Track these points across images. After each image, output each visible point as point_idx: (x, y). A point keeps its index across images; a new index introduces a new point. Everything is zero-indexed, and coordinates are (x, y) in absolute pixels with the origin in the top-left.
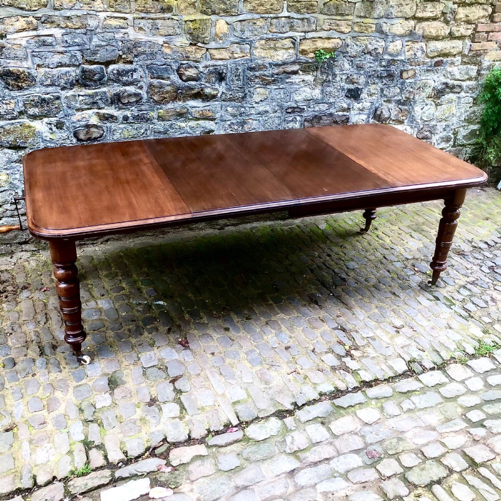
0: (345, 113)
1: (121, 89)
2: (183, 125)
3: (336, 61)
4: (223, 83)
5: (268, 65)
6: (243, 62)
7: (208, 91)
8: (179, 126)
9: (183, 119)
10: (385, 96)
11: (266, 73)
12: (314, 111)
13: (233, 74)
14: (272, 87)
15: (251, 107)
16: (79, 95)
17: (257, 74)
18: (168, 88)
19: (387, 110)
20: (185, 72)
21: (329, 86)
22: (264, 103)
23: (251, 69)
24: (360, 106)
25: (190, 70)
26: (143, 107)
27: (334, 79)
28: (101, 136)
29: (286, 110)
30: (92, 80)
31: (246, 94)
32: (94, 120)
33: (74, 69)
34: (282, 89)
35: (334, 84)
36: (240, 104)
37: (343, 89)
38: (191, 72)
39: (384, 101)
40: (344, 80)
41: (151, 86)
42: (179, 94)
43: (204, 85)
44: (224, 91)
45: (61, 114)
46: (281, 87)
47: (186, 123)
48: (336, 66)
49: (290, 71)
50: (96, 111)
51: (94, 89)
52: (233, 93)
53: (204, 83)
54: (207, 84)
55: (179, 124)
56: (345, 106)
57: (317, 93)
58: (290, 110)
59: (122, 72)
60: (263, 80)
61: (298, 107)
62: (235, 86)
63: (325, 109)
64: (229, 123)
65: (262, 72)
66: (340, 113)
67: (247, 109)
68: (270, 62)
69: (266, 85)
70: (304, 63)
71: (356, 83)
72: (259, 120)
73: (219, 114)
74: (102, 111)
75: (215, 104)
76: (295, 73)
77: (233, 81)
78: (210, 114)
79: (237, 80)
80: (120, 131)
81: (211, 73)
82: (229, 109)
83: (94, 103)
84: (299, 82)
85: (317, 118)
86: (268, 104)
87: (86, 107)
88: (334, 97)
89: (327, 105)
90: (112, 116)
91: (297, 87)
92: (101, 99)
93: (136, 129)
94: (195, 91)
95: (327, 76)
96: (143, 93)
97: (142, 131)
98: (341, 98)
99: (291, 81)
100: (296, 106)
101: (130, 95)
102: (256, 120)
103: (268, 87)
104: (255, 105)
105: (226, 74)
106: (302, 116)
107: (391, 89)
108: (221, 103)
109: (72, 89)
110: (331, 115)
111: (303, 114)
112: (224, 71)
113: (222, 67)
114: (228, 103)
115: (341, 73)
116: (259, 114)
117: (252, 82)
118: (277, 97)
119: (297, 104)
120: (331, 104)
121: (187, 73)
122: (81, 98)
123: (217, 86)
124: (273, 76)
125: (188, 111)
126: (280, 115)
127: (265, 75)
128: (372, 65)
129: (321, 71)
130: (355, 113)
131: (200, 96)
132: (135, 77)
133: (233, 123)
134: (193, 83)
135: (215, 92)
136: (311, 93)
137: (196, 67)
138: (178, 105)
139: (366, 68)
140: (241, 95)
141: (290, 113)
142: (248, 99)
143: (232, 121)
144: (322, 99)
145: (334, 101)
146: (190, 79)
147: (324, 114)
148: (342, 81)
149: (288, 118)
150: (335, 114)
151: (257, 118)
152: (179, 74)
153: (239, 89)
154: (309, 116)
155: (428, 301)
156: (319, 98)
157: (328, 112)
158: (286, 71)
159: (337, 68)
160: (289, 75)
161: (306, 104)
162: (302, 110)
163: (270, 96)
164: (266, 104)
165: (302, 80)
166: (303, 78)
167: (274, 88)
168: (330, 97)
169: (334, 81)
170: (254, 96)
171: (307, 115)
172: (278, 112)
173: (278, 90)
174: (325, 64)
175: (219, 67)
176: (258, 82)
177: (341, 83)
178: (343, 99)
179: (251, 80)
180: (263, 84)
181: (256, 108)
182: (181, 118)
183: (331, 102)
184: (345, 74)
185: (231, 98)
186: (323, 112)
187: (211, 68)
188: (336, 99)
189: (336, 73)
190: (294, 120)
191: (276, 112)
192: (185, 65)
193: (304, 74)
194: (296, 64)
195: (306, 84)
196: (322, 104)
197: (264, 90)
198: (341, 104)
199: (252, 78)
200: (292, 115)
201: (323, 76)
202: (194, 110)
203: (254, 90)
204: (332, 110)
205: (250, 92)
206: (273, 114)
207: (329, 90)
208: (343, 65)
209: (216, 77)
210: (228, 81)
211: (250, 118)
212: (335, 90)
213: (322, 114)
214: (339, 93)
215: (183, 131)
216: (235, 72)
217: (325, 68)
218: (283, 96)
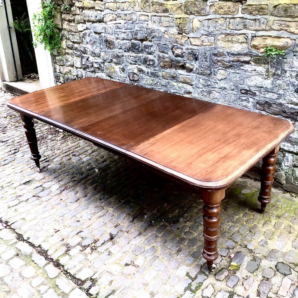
0: (296, 107)
1: (147, 56)
2: (175, 84)
3: (285, 58)
4: (197, 62)
5: (226, 54)
6: (209, 49)
7: (188, 65)
9: (175, 80)
11: (225, 59)
12: (265, 97)
13: (203, 56)
14: (231, 71)
15: (216, 83)
16: (131, 56)
17: (219, 59)
18: (167, 60)
20: (175, 51)
21: (279, 79)
22: (224, 82)
23: (215, 55)
25: (178, 50)
26: (156, 69)
27: (283, 74)
28: (138, 80)
29: (241, 90)
30: (135, 49)
31: (211, 72)
32: (136, 71)
33: (129, 42)
35: (283, 78)
36: (208, 78)
37: (294, 85)
38: (178, 52)
40: (295, 77)
41: (159, 57)
42: (173, 64)
43: (186, 61)
44: (198, 67)
45: (124, 65)
46: (237, 72)
47: (178, 84)
48: (286, 63)
49: (243, 60)
50: (137, 66)
51: (137, 54)
52: (203, 70)
53: (185, 60)
54: (188, 61)
55: (173, 83)
56: (295, 100)
57: (268, 83)
58: (243, 92)
59: (146, 46)
60: (223, 64)
61: (250, 91)
62: (204, 65)
63: (274, 98)
64: (201, 90)
65: (222, 58)
66: (290, 106)
67: (212, 83)
68: (228, 51)
69: (226, 68)
70: (255, 56)
72: (220, 93)
73: (195, 82)
74: (139, 67)
75: (192, 75)
76: (248, 63)
77: (202, 61)
78: (189, 81)
79: (205, 61)
80: (146, 80)
81: (189, 53)
82: (201, 80)
83: (136, 61)
85: (268, 104)
86: (227, 83)
87: (133, 63)
88: (283, 90)
89: (277, 96)
90: (142, 71)
91: (250, 74)
92: (138, 60)
93: (153, 80)
94: (181, 64)
95: (276, 70)
96: (156, 60)
97: (155, 82)
98: (291, 92)
99: (245, 68)
100: (248, 89)
101: (150, 60)
102: (218, 92)
103: (227, 70)
104: (218, 81)
105: (198, 56)
106: (254, 98)
108: (196, 75)
109: (129, 52)
110: (281, 104)
111: (255, 97)
112: (197, 54)
113: (196, 51)
114: (201, 76)
115: (290, 69)
116: (220, 88)
117: (216, 65)
118: (234, 79)
119: (250, 88)
120: (280, 96)
121: (176, 52)
122: (132, 57)
123: (193, 63)
124: (229, 63)
125: (176, 76)
126: (236, 93)
127: (224, 61)
129: (271, 65)
131: (183, 67)
132: (151, 50)
133: (203, 91)
134: (179, 58)
135: (192, 67)
136: (261, 82)
137: (181, 49)
138: (172, 71)
140: (209, 72)
141: (243, 93)
142: (213, 76)
143: (203, 89)
144: (272, 89)
145: (283, 93)
146: (177, 56)
147: (274, 102)
148: (291, 77)
149: (242, 97)
150: (284, 105)
151: (219, 92)
152: (172, 52)
153: (207, 68)
154: (260, 100)
155: (185, 274)
156: (269, 88)
157: (278, 102)
158: (239, 60)
159: (287, 64)
160: (243, 64)
161: (258, 90)
162: (254, 94)
163: (229, 77)
164: (226, 82)
165: (254, 69)
166: (255, 68)
167: (232, 72)
168: (280, 89)
169: (283, 75)
170: (217, 75)
171: (259, 99)
172: (235, 90)
173: (235, 74)
174: (274, 60)
175: (194, 50)
176: (220, 65)
177: (290, 79)
178: (292, 94)
179: (215, 63)
180: (223, 67)
181: (219, 84)
182: (174, 79)
183: (280, 93)
184: (295, 71)
185: (202, 73)
186: (273, 101)
187: (190, 51)
188: (286, 92)
189: (285, 69)
190: (247, 100)
191: (233, 90)
192: (176, 47)
193: (255, 65)
194: (248, 55)
195: (257, 74)
196: (272, 93)
197: (225, 72)
198: (290, 98)
199: (216, 62)
200: (246, 96)
201: (273, 69)
202: (180, 76)
203: (217, 71)
204: (282, 101)
205: (214, 71)
206: (231, 91)
207: (278, 83)
208: (292, 62)
209: (193, 57)
210: (200, 61)
211: (214, 90)
212: (284, 84)
213: (272, 102)
214: (288, 87)
215: (174, 88)
216: (204, 55)
217: (274, 63)
218: (238, 79)
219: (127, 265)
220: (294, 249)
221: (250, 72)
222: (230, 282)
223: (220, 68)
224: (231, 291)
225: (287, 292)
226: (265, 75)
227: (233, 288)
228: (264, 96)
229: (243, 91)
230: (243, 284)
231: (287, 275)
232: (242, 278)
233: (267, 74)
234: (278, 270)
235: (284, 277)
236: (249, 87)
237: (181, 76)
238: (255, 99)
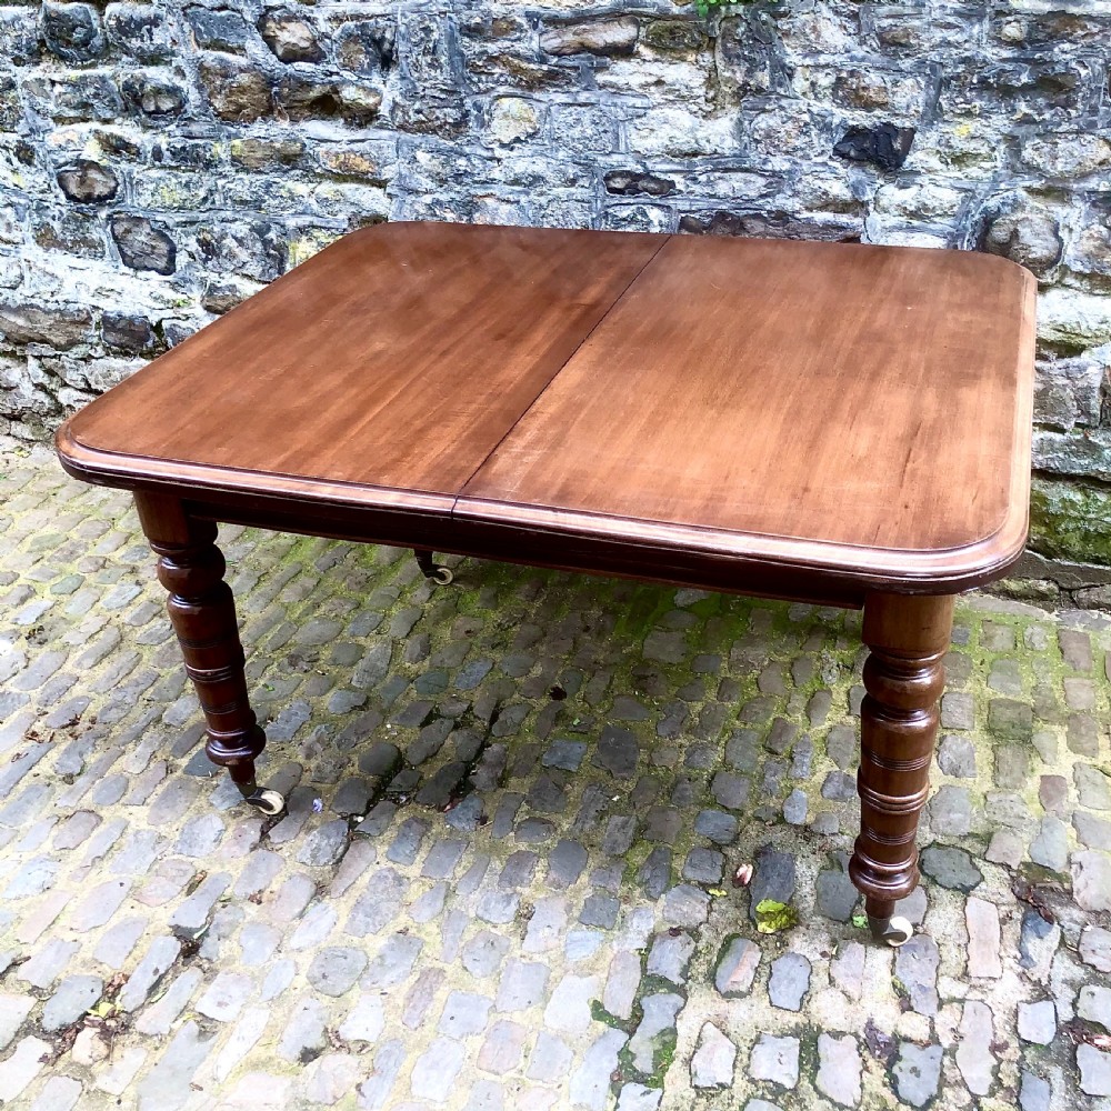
0: (844, 219)
1: (137, 72)
2: (302, 189)
3: (784, 15)
4: (393, 76)
5: (523, 21)
6: (444, 9)
7: (349, 94)
8: (289, 191)
9: (298, 172)
10: (1031, 169)
11: (520, 47)
12: (711, 196)
13: (416, 45)
14: (552, 96)
15: (491, 159)
16: (53, 83)
17: (492, 48)
18: (244, 79)
19: (1046, 228)
20: (278, 33)
21: (764, 111)
22: (527, 149)
23: (473, 32)
24: (909, 197)
25: (292, 26)
26: (194, 128)
27: (781, 85)
28: (112, 195)
29: (607, 178)
30: (69, 43)
31: (466, 114)
32: (92, 152)
33: (31, 11)
34: (585, 105)
35: (784, 102)
36: (452, 144)
37: (826, 128)
38: (294, 35)
39: (1030, 190)
40: (828, 92)
41: (202, 70)
42: (276, 98)
43: (337, 74)
44: (398, 99)
45: (22, 128)
46: (583, 97)
47: (311, 186)
48: (786, 34)
49: (601, 43)
50: (96, 125)
51: (84, 67)
52: (424, 107)
53: (335, 69)
54: (347, 75)
55: (290, 184)
56: (838, 190)
57: (719, 133)
58: (619, 183)
59: (128, 24)
60: (515, 71)
61: (647, 175)
62: (426, 84)
63: (753, 194)
64: (428, 199)
65: (508, 44)
66: (821, 217)
67: (476, 162)
68: (531, 9)
69: (530, 88)
70: (657, 18)
71: (882, 106)
72: (518, 202)
73: (394, 168)
74: (107, 129)
75: (379, 140)
76: (625, 51)
77: (417, 67)
78: (365, 166)
79: (430, 65)
80: (151, 187)
81: (349, 37)
82: (422, 157)
83: (85, 105)
84: (642, 86)
85: (728, 224)
86: (541, 155)
87: (72, 113)
88: (787, 153)
89: (761, 181)
90: (127, 146)
91: (639, 102)
92: (96, 96)
93: (187, 185)
94: (315, 93)
95: (750, 72)
96: (187, 85)
97: (202, 193)
98: (820, 160)
99: (613, 79)
100: (639, 169)
101: (158, 91)
102: (508, 201)
103: (537, 95)
104: (499, 152)
105: (392, 44)
106: (668, 207)
107: (1062, 144)
108: (397, 134)
109: (37, 64)
110: (782, 217)
111: (670, 202)
112: (388, 35)
113: (382, 22)
114: (417, 138)
115: (808, 61)
116: (516, 182)
117: (483, 78)
118: (571, 132)
119: (644, 165)
120: (776, 180)
121: (284, 37)
122: (58, 89)
123: (376, 80)
124: (543, 60)
125: (302, 149)
126: (585, 193)
127: (517, 55)
128: (952, 36)
129: (726, 51)
130: (888, 224)
131: (327, 106)
132: (158, 40)
133: (438, 203)
134: (306, 67)
135: (371, 100)
136: (693, 130)
137: (308, 19)
138: (277, 130)
139: (926, 46)
140: (452, 114)
141: (620, 191)
142: (473, 129)
143: (437, 196)
144: (740, 156)
145: (787, 166)
146: (291, 56)
147: (751, 212)
148: (816, 95)
149: (617, 208)
150: (797, 215)
151: (511, 197)
152: (266, 38)
153: (443, 96)
154: (694, 212)
155: (587, 1011)
156: (727, 152)
157: (768, 208)
158: (587, 43)
159: (792, 42)
160: (604, 60)
161: (680, 168)
162: (667, 189)
163: (547, 126)
164: (536, 151)
165: (654, 79)
166: (659, 73)
167: (558, 101)
168: (772, 150)
169: (781, 91)
170: (494, 123)
171: (687, 208)
172: (581, 182)
173: (572, 109)
174: (737, 26)
175: (372, 21)
176: (502, 75)
177: (812, 102)
178: (825, 164)
179: (475, 70)
180: (517, 85)
181: (505, 163)
182: (293, 168)
183: (777, 169)
184: (827, 66)
185: (424, 122)
186: (748, 205)
187: (351, 24)
188: (799, 161)
189: (787, 61)
190: (639, 217)
191: (573, 182)
192: (277, 13)
193: (659, 57)
194: (623, 19)
195: (671, 97)
196: (741, 175)
197: (526, 106)
198: (818, 183)
199: (480, 64)
200: (632, 201)
201: (736, 68)
202: (322, 149)
203: (491, 104)
204: (784, 201)
205: (478, 107)
206: (562, 189)
207: (763, 125)
208: (814, 29)
209: (368, 53)
210: (405, 68)
211: (489, 191)
212: (789, 126)
213: (745, 212)
214: (807, 139)
215: (300, 208)
216: (422, 39)
217: (740, 41)
218: (589, 132)
219: (308, 1055)
220: (952, 777)
221: (641, 91)
222: (782, 988)
223: (502, 90)
224: (797, 1024)
225: (1001, 957)
226: (703, 99)
227: (800, 1010)
228: (707, 190)
229: (618, 180)
230: (832, 981)
231: (973, 888)
232: (819, 957)
233: (711, 94)
234: (934, 881)
235: (965, 900)
236: (641, 158)
237: (324, 149)
238: (673, 207)
